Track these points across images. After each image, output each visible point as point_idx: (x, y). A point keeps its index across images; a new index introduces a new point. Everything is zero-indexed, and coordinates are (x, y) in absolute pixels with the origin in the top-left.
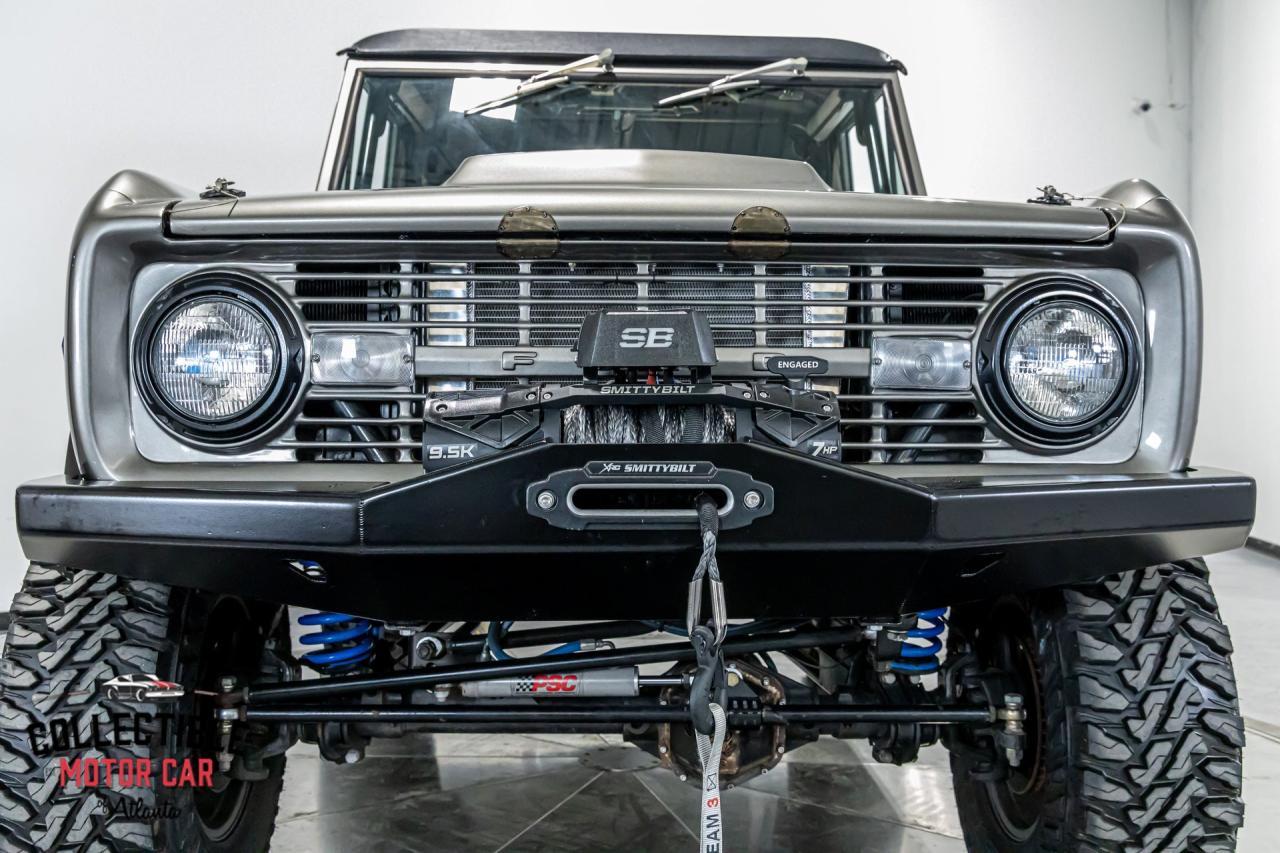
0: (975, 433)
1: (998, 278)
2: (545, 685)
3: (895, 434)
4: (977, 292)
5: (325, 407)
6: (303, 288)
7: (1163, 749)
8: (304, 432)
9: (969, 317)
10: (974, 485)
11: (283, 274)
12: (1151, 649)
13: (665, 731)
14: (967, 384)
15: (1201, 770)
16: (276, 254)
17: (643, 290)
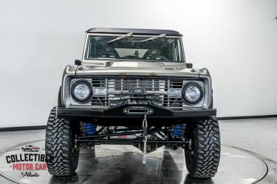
0: (181, 103)
1: (185, 82)
2: (122, 137)
3: (171, 102)
4: (182, 84)
5: (95, 98)
6: (93, 82)
7: (208, 146)
8: (93, 101)
9: (181, 87)
10: (181, 109)
11: (90, 80)
12: (208, 132)
13: (139, 145)
14: (180, 96)
15: (214, 149)
16: (90, 78)
17: (138, 83)
